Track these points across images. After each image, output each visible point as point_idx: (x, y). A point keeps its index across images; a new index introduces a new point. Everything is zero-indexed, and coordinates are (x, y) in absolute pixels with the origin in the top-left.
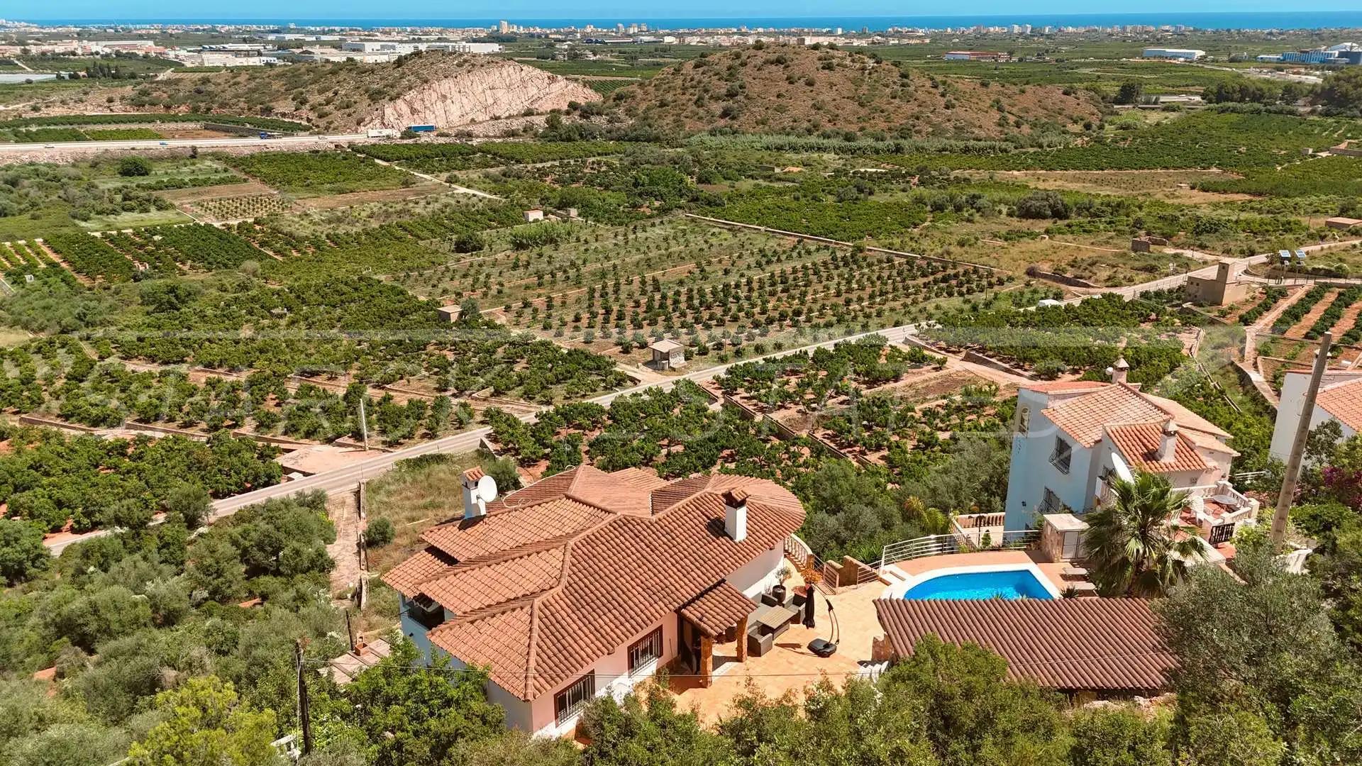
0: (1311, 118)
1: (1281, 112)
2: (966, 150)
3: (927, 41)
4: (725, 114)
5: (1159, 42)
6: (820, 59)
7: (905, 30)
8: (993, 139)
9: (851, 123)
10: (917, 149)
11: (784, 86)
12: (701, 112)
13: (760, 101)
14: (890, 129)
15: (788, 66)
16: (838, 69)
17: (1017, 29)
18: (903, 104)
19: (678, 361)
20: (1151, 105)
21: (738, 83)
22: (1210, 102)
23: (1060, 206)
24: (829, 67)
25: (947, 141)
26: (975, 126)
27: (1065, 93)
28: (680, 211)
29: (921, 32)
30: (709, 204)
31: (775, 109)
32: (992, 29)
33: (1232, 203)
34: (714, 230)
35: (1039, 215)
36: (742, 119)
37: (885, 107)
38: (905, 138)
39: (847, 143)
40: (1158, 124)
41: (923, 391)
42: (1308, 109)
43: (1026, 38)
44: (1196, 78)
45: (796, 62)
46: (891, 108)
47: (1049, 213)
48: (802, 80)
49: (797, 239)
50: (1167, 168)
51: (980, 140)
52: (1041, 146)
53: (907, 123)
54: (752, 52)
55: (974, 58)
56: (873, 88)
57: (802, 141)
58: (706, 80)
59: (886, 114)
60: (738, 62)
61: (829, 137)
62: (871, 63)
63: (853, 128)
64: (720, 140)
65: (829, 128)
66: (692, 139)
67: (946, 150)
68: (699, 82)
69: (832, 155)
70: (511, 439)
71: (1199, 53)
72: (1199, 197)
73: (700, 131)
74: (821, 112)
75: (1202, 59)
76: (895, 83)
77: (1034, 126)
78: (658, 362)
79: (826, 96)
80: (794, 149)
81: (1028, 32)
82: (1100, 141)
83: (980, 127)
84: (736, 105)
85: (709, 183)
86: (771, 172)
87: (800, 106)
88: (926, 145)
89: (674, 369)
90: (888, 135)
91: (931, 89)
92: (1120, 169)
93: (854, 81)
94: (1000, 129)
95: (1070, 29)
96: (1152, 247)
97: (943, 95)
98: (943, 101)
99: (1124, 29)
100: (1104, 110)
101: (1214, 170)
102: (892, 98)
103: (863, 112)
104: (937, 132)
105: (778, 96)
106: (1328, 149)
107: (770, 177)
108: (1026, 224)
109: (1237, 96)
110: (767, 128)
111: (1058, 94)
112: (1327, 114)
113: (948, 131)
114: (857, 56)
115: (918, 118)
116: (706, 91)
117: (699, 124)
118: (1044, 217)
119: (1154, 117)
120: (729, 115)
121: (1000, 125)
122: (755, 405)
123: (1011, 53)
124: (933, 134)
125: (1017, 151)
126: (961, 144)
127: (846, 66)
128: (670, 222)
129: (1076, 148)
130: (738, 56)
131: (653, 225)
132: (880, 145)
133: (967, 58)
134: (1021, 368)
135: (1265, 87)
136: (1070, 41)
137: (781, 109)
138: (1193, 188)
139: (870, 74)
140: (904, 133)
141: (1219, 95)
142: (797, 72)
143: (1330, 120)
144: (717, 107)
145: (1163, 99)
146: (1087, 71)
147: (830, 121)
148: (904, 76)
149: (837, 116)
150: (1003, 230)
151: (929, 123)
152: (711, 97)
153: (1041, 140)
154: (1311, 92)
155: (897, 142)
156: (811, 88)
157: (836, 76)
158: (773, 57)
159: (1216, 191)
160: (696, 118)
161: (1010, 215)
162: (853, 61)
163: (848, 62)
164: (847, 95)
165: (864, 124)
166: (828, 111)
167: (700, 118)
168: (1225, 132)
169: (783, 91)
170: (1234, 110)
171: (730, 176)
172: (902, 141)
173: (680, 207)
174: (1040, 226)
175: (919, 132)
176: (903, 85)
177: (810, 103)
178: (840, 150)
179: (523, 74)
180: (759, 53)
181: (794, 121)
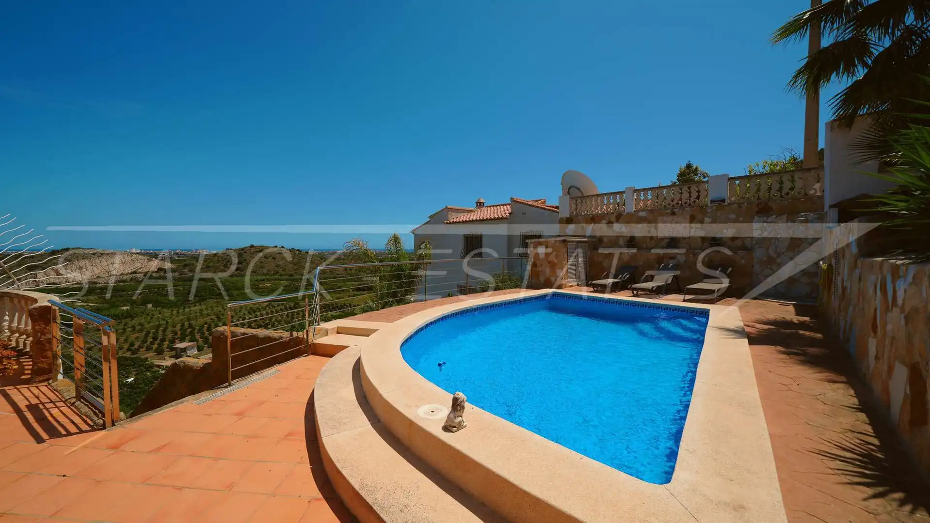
19: (192, 352)
54: (250, 248)
60: (243, 252)
128: (205, 304)
158: (258, 250)
179: (133, 257)
180: (252, 248)
181: (268, 271)
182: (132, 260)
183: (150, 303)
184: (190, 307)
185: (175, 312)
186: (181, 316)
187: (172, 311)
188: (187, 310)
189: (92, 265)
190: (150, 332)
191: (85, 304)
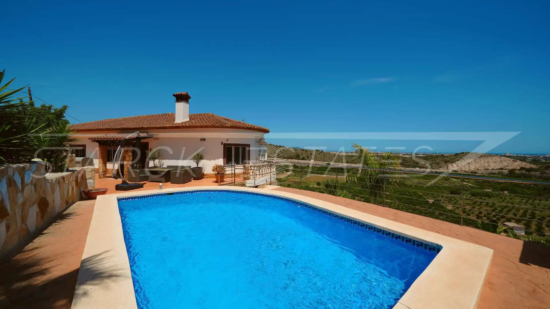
179: (502, 159)
182: (501, 161)
183: (507, 190)
184: (540, 200)
185: (524, 201)
186: (528, 205)
187: (522, 200)
188: (537, 202)
189: (475, 162)
190: (497, 209)
191: (467, 184)
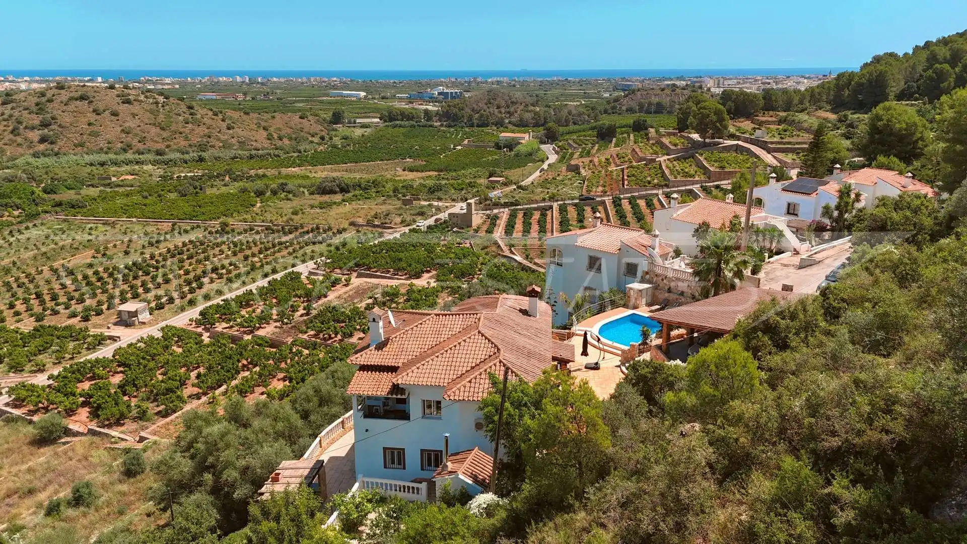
0: (442, 128)
1: (425, 126)
2: (251, 157)
3: (177, 86)
4: (43, 140)
5: (335, 87)
6: (118, 96)
7: (154, 79)
8: (267, 149)
9: (157, 142)
10: (216, 159)
11: (92, 117)
12: (19, 140)
13: (74, 130)
14: (190, 145)
15: (92, 102)
16: (135, 103)
17: (239, 79)
18: (195, 127)
19: (145, 316)
20: (353, 124)
21: (49, 116)
22: (385, 121)
23: (343, 185)
24: (128, 102)
25: (235, 152)
26: (252, 141)
27: (301, 118)
28: (48, 215)
29: (168, 80)
30: (73, 207)
31: (90, 135)
32: (221, 79)
33: (430, 176)
34: (89, 226)
35: (332, 192)
36: (59, 143)
37: (182, 130)
38: (204, 151)
39: (160, 157)
40: (363, 135)
41: (349, 299)
42: (439, 124)
43: (247, 84)
44: (369, 108)
45: (98, 98)
46: (187, 131)
47: (338, 190)
48: (107, 112)
49: (170, 224)
50: (382, 160)
51: (259, 150)
52: (300, 152)
53: (202, 141)
54: (56, 91)
55: (218, 97)
56: (168, 116)
57: (121, 157)
58: (16, 114)
59: (184, 135)
60: (44, 99)
61: (143, 153)
62: (161, 99)
63: (161, 146)
64: (42, 161)
65: (141, 146)
66: (17, 161)
67: (237, 158)
68: (11, 116)
69: (150, 167)
70: (39, 399)
71: (363, 94)
72: (411, 176)
73: (22, 155)
74: (130, 135)
75: (365, 97)
76: (184, 113)
77: (290, 139)
78: (126, 321)
79: (131, 124)
80: (115, 163)
81: (247, 80)
82: (335, 146)
83: (256, 141)
84: (52, 133)
85: (55, 193)
86: (109, 181)
87: (111, 131)
88: (221, 155)
89: (144, 323)
90: (190, 150)
91: (213, 117)
92: (356, 162)
93: (151, 112)
94: (269, 142)
95: (275, 79)
96: (414, 202)
97: (223, 120)
98: (224, 125)
99: (309, 79)
100: (328, 128)
101: (408, 160)
102: (186, 123)
103: (165, 134)
104: (226, 146)
105: (89, 124)
106: (460, 145)
107: (109, 184)
108: (326, 198)
109: (400, 117)
110: (85, 149)
111: (296, 118)
112: (449, 126)
113: (234, 145)
114: (148, 94)
115: (209, 137)
116: (20, 123)
117: (20, 150)
118: (335, 193)
119: (358, 132)
120: (46, 141)
121: (269, 139)
122: (238, 331)
123: (245, 94)
124: (224, 147)
125: (286, 156)
126: (247, 153)
127: (141, 101)
128: (42, 224)
129: (321, 152)
130: (43, 94)
131: (27, 228)
132: (187, 157)
133: (215, 97)
134: (397, 275)
135: (414, 112)
136: (278, 86)
137: (95, 134)
138: (404, 170)
139: (163, 106)
140: (202, 147)
141: (390, 117)
142: (101, 107)
143: (452, 130)
144: (35, 135)
145: (358, 121)
146: (301, 105)
147: (139, 142)
148: (190, 108)
149: (145, 137)
150: (316, 203)
151: (219, 140)
152: (26, 128)
153: (299, 148)
154: (437, 114)
155: (199, 154)
156: (117, 118)
157: (136, 108)
158: (77, 95)
159: (417, 171)
160: (15, 144)
161: (312, 193)
162: (146, 97)
163: (142, 98)
164: (148, 122)
165: (169, 143)
166: (136, 135)
167: (19, 145)
168: (402, 138)
169: (92, 121)
170: (401, 126)
171: (73, 186)
172: (203, 154)
173: (47, 212)
174: (338, 198)
175: (213, 146)
176: (191, 114)
177: (120, 129)
178: (154, 163)
180: (62, 92)
181: (109, 143)
